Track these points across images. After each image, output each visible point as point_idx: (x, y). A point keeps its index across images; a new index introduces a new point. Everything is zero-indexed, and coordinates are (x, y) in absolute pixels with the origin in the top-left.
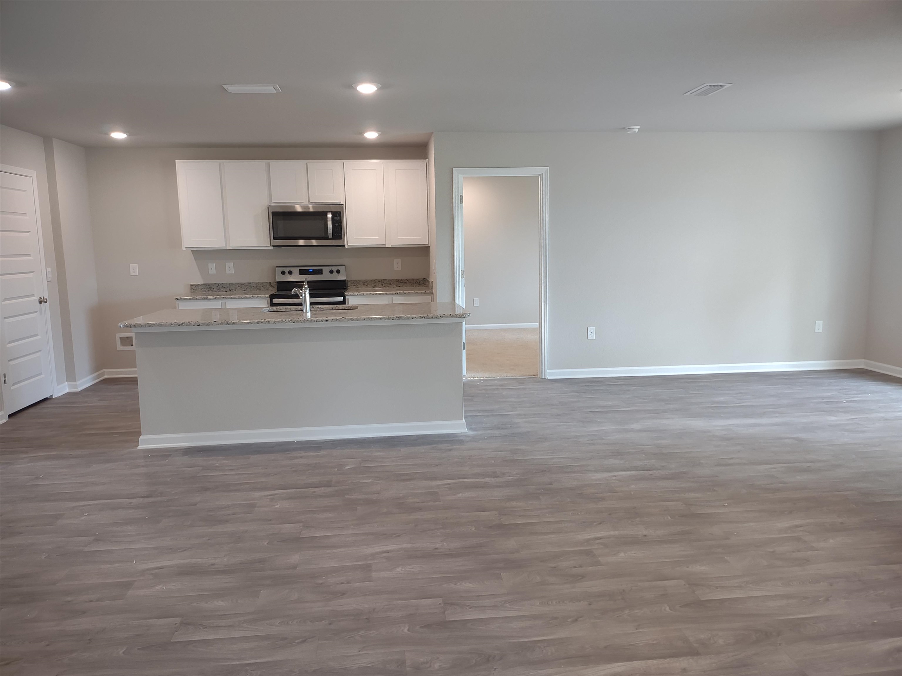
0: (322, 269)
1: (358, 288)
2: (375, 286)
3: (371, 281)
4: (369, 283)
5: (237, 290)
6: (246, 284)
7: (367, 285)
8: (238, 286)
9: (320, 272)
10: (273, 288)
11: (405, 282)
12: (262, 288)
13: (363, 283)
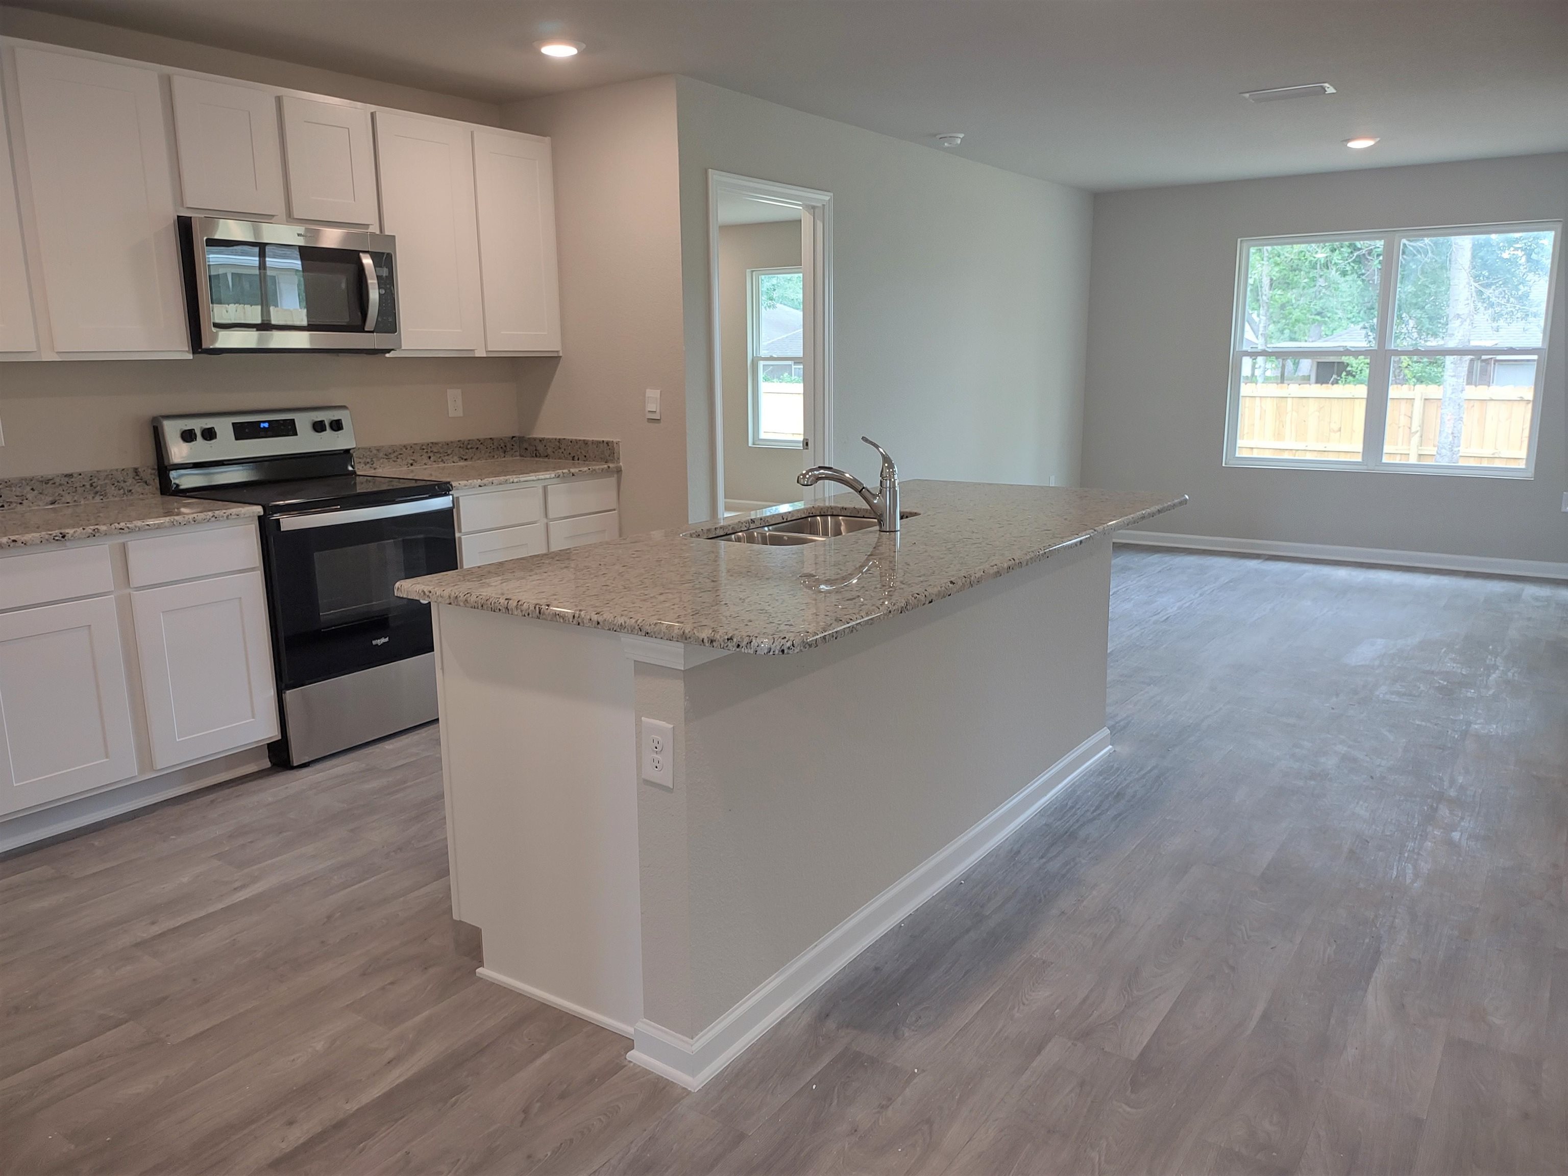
0: (293, 421)
1: (375, 469)
2: (414, 460)
3: (404, 450)
4: (401, 454)
5: (25, 502)
6: (57, 480)
7: (395, 459)
8: (29, 488)
9: (287, 428)
10: (146, 487)
11: (477, 448)
12: (112, 490)
13: (386, 455)
